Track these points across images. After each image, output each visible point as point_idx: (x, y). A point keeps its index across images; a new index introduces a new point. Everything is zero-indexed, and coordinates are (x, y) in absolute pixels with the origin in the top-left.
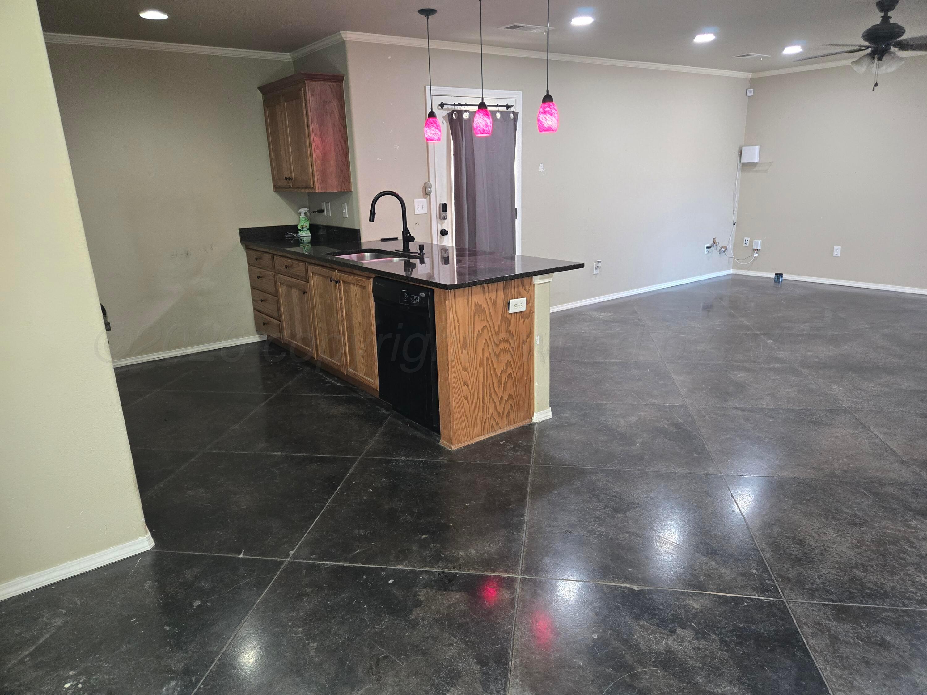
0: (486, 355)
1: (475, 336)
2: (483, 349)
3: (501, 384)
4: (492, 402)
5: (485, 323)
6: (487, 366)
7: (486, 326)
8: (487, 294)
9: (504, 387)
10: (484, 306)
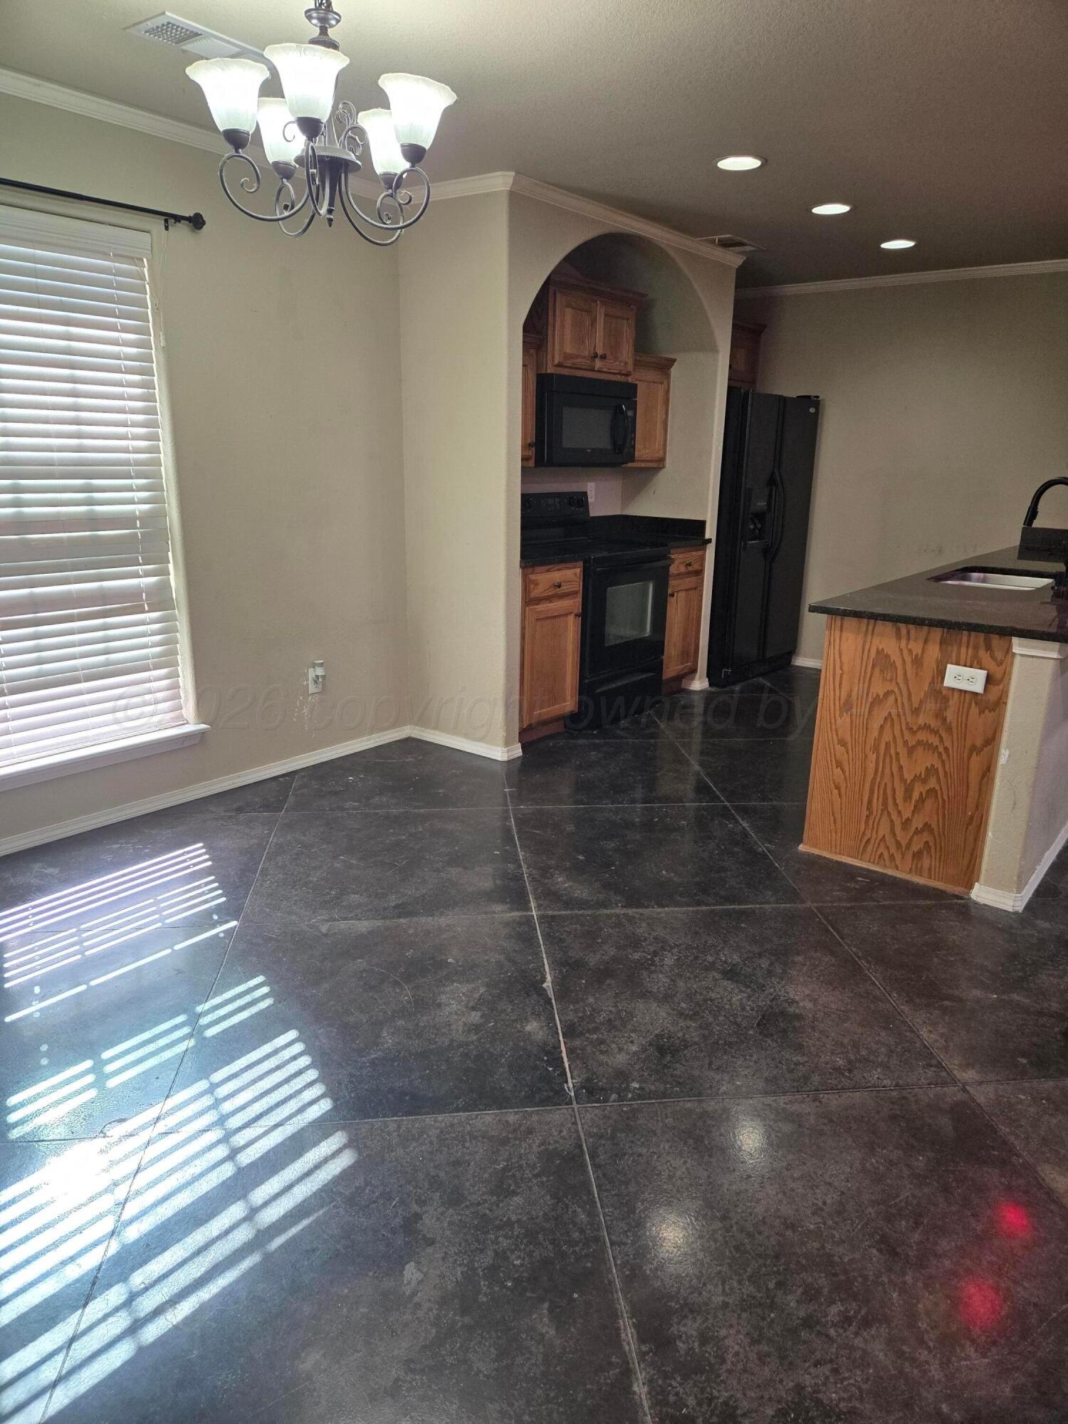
0: (887, 737)
1: (870, 699)
2: (882, 727)
3: (911, 798)
4: (885, 818)
5: (893, 687)
6: (885, 755)
7: (893, 691)
8: (903, 642)
9: (915, 806)
10: (895, 657)
